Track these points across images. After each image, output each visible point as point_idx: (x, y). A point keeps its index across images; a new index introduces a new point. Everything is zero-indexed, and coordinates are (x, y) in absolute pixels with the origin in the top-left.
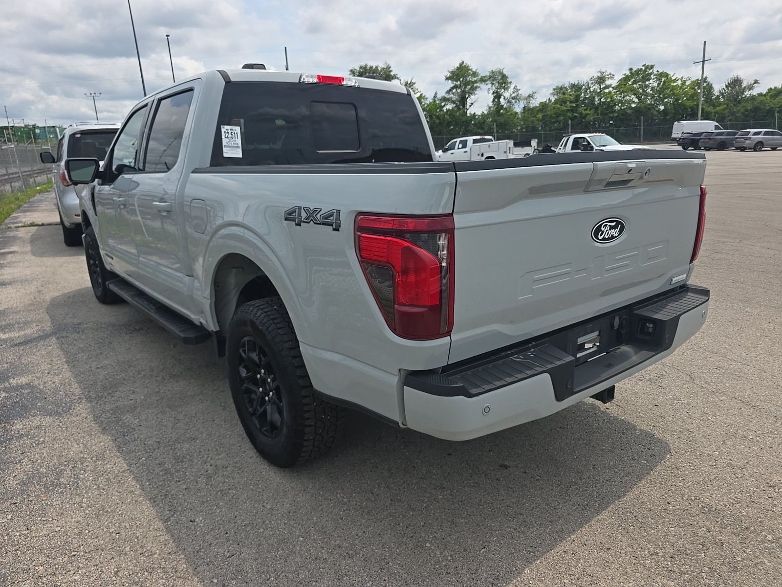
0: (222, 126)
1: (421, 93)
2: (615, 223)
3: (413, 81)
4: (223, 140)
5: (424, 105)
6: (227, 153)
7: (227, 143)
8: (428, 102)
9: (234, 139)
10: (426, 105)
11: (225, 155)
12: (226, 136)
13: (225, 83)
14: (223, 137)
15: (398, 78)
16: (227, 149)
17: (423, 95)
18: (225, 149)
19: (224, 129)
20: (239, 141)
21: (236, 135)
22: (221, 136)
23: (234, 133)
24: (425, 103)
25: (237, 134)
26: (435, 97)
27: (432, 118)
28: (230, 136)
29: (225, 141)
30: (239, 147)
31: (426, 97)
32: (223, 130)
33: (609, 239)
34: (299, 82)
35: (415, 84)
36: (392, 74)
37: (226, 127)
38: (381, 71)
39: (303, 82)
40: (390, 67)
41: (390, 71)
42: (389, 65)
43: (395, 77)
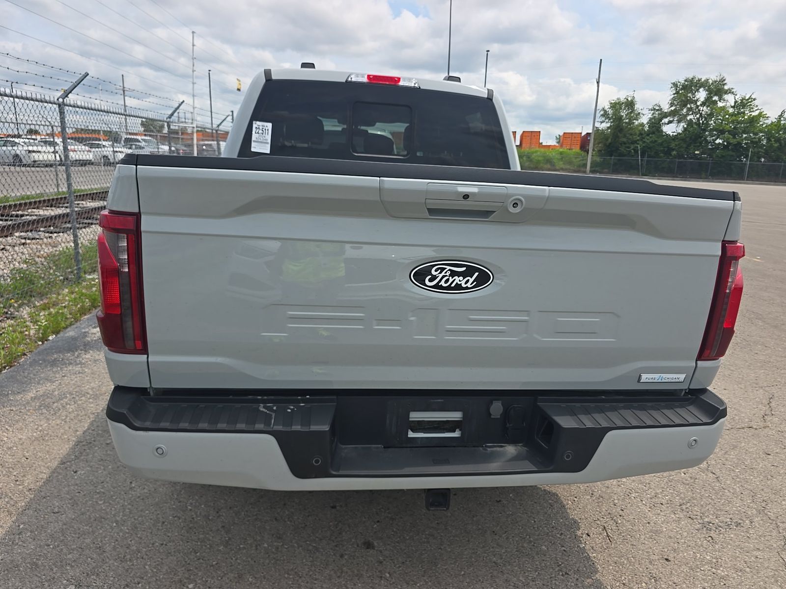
0: (254, 122)
1: (762, 110)
2: (464, 269)
3: (753, 97)
4: (253, 135)
5: (762, 125)
6: (255, 148)
7: (257, 138)
8: (769, 122)
9: (264, 135)
10: (764, 126)
11: (253, 150)
12: (257, 132)
13: (265, 81)
14: (253, 132)
15: (733, 93)
16: (256, 144)
17: (764, 113)
18: (253, 144)
19: (256, 124)
20: (269, 138)
21: (267, 131)
22: (252, 131)
23: (265, 130)
24: (764, 123)
25: (268, 130)
26: (781, 116)
27: (771, 141)
28: (260, 131)
29: (254, 136)
30: (268, 143)
31: (767, 116)
32: (254, 126)
33: (449, 288)
34: (346, 82)
35: (755, 99)
36: (726, 87)
37: (258, 123)
38: (712, 84)
39: (351, 82)
40: (724, 80)
41: (724, 85)
42: (724, 77)
43: (729, 91)
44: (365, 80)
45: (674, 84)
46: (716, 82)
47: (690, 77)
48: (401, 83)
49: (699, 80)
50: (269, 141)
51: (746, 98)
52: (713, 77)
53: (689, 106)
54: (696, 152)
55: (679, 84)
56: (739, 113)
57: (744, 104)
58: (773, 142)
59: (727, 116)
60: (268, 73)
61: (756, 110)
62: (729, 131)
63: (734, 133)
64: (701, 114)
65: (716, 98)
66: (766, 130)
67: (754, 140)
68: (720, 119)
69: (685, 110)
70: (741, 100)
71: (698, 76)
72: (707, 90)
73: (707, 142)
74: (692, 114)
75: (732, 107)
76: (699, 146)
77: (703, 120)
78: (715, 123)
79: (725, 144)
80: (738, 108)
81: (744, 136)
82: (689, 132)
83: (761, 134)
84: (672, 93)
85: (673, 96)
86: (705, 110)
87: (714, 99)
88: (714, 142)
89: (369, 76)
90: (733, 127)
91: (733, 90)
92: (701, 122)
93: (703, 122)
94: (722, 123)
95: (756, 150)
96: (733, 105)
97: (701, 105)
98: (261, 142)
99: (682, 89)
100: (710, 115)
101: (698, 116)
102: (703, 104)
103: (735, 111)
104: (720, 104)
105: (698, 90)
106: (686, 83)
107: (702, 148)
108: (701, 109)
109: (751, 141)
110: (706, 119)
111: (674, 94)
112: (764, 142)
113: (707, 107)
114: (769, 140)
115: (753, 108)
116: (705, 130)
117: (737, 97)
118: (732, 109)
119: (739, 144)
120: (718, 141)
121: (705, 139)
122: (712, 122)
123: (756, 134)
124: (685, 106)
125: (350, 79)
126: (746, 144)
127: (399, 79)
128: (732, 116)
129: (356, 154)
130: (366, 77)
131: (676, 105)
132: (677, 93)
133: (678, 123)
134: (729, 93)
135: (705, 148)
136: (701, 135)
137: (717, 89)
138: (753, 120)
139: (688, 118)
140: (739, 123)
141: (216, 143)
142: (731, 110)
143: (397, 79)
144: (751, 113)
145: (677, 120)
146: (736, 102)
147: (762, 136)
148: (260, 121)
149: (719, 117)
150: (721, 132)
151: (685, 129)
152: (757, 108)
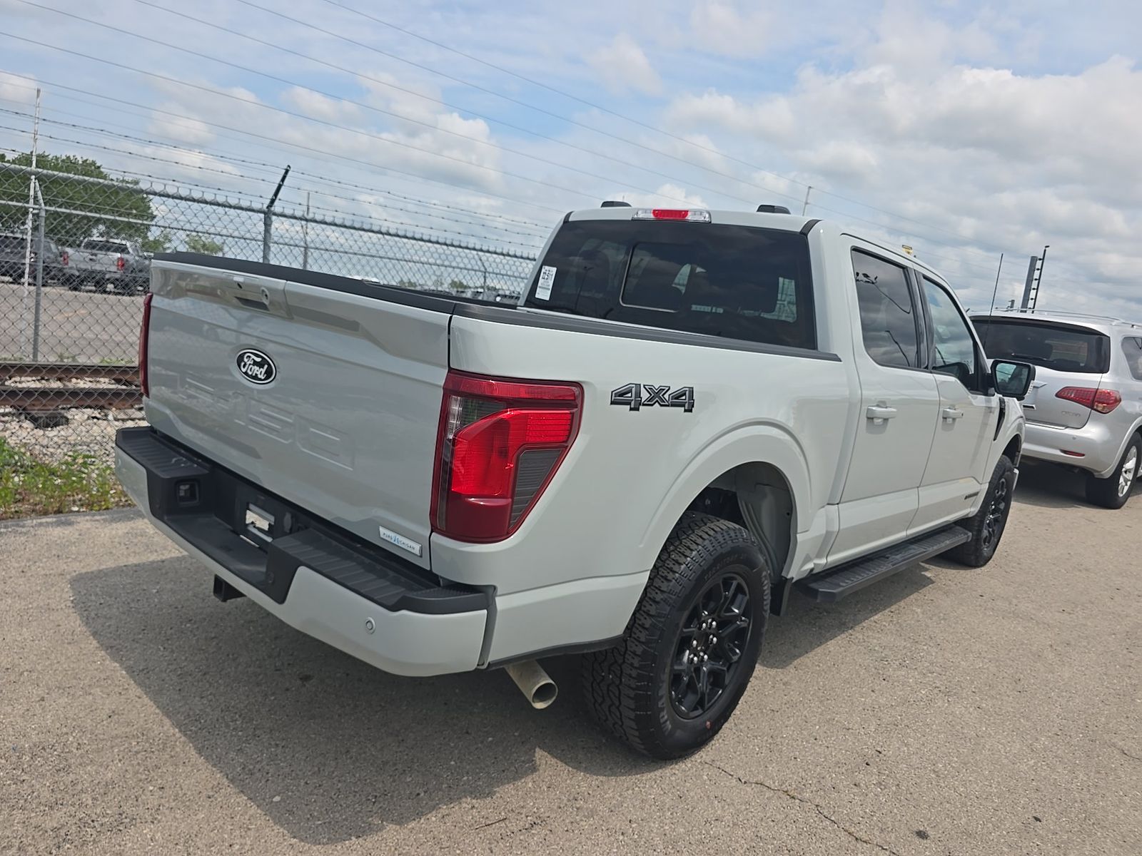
0: (544, 266)
4: (540, 280)
6: (539, 293)
7: (542, 284)
9: (548, 280)
11: (537, 296)
12: (544, 277)
14: (541, 277)
16: (541, 289)
18: (538, 290)
19: (546, 268)
20: (551, 284)
23: (550, 275)
32: (543, 270)
34: (632, 219)
44: (651, 216)
48: (690, 217)
50: (551, 287)
98: (545, 288)
125: (636, 217)
127: (686, 212)
129: (624, 305)
143: (684, 213)
148: (548, 265)
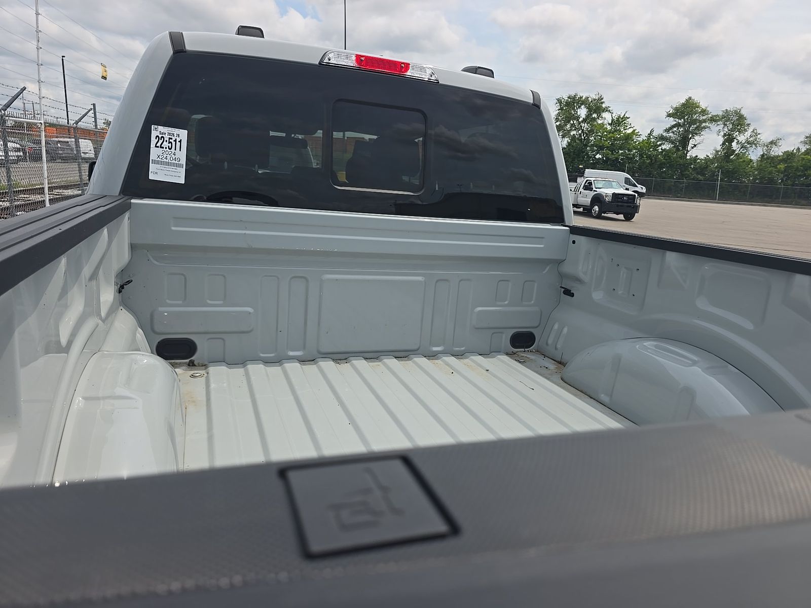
1: (634, 128)
3: (627, 115)
8: (640, 139)
10: (637, 143)
11: (152, 177)
12: (159, 145)
13: (171, 52)
15: (609, 111)
17: (636, 131)
19: (157, 131)
21: (178, 144)
22: (149, 144)
23: (175, 141)
25: (180, 141)
26: (650, 134)
27: (643, 158)
28: (166, 144)
29: (154, 153)
30: (181, 166)
31: (639, 134)
32: (154, 134)
34: (320, 63)
35: (628, 118)
36: (604, 106)
37: (161, 128)
38: (591, 102)
39: (328, 65)
40: (602, 99)
41: (602, 103)
42: (601, 96)
43: (606, 110)
44: (352, 62)
45: (558, 100)
46: (595, 100)
47: (573, 94)
48: (410, 73)
49: (581, 98)
50: (183, 161)
51: (621, 117)
52: (593, 96)
53: (572, 122)
54: (580, 166)
55: (563, 100)
56: (616, 131)
57: (619, 122)
58: (645, 158)
59: (605, 133)
60: (177, 40)
61: (630, 128)
62: (607, 147)
63: (613, 148)
64: (583, 130)
65: (595, 115)
66: (639, 147)
67: (629, 156)
68: (600, 136)
69: (568, 126)
70: (617, 118)
71: (580, 94)
72: (587, 108)
73: (589, 157)
74: (575, 130)
75: (609, 124)
76: (582, 161)
77: (585, 135)
78: (595, 139)
79: (604, 159)
80: (615, 125)
81: (620, 152)
82: (573, 146)
83: (635, 151)
84: (557, 109)
85: (558, 111)
86: (585, 126)
87: (593, 116)
88: (594, 157)
89: (358, 57)
90: (610, 143)
91: (609, 109)
92: (583, 137)
93: (584, 138)
94: (601, 139)
95: (631, 165)
96: (610, 122)
97: (582, 121)
98: (168, 164)
99: (565, 106)
100: (591, 132)
101: (580, 132)
102: (584, 121)
103: (612, 129)
104: (600, 122)
105: (580, 107)
106: (569, 100)
107: (585, 163)
108: (583, 126)
109: (626, 157)
110: (587, 134)
111: (559, 110)
112: (637, 159)
113: (588, 124)
114: (641, 156)
115: (627, 126)
116: (586, 146)
117: (613, 115)
118: (609, 126)
119: (617, 159)
120: (598, 156)
121: (587, 154)
122: (593, 138)
123: (630, 150)
124: (569, 122)
125: (326, 60)
126: (622, 159)
127: (407, 66)
128: (610, 133)
129: (339, 188)
130: (354, 58)
131: (560, 121)
132: (561, 109)
133: (562, 138)
134: (606, 111)
135: (587, 162)
136: (583, 150)
137: (596, 107)
138: (628, 137)
139: (572, 134)
140: (615, 140)
141: (73, 140)
142: (609, 128)
143: (403, 65)
144: (625, 131)
145: (561, 136)
146: (613, 120)
147: (636, 152)
148: (165, 124)
149: (599, 134)
150: (600, 148)
151: (569, 144)
152: (630, 126)
